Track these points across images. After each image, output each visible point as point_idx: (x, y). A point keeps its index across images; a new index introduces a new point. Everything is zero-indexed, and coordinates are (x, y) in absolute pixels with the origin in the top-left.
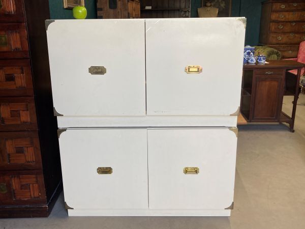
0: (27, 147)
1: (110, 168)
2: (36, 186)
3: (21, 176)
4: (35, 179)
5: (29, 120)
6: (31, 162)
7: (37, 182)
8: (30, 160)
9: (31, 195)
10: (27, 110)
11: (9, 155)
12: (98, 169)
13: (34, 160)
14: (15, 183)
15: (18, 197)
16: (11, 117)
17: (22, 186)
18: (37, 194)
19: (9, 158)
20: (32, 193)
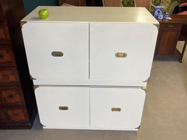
0: (15, 95)
1: (67, 107)
2: (23, 114)
3: (13, 110)
4: (22, 111)
5: (15, 80)
6: (18, 102)
7: (23, 112)
8: (17, 101)
9: (20, 118)
10: (13, 75)
11: (5, 98)
12: (59, 108)
13: (20, 101)
14: (10, 113)
15: (13, 119)
16: (4, 78)
17: (14, 114)
18: (23, 118)
19: (5, 100)
20: (21, 118)
